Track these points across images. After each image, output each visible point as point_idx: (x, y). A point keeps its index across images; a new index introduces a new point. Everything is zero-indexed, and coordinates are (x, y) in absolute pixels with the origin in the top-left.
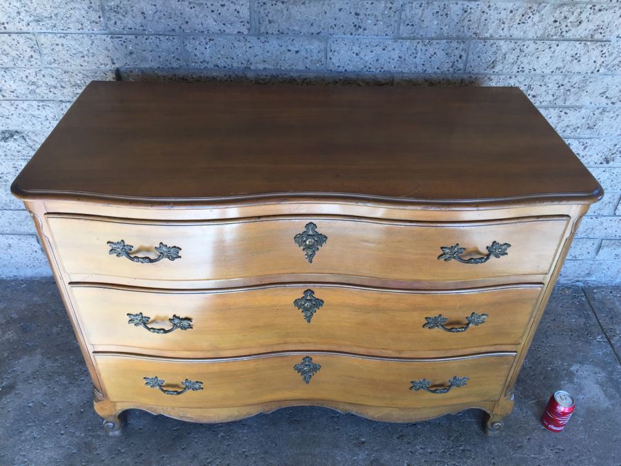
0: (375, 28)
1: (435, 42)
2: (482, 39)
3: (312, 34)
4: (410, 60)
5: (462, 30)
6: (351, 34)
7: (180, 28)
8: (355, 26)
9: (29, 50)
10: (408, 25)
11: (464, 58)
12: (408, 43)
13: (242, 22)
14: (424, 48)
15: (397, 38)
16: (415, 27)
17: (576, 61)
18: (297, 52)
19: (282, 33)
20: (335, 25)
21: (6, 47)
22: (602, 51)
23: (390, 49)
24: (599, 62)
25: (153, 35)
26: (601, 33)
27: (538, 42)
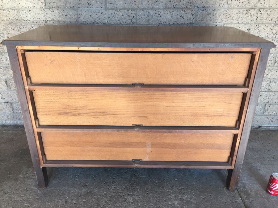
0: (96, 4)
1: (122, 10)
2: (141, 9)
3: (71, 7)
4: (114, 18)
5: (132, 6)
6: (87, 7)
7: (17, 6)
8: (88, 4)
10: (110, 3)
11: (135, 17)
12: (111, 11)
13: (42, 3)
14: (118, 13)
15: (106, 9)
16: (113, 4)
17: (182, 18)
18: (66, 15)
19: (59, 7)
20: (80, 4)
22: (192, 13)
23: (104, 14)
24: (192, 18)
25: (6, 9)
26: (190, 6)
27: (164, 10)
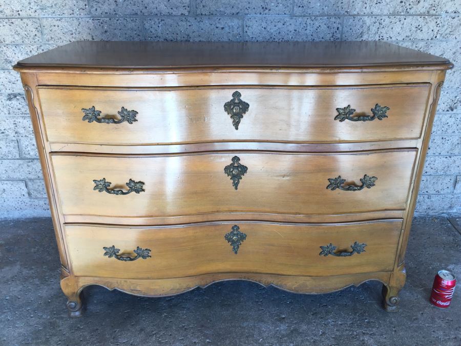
0: (277, 8)
1: (319, 18)
2: (352, 15)
3: (233, 14)
4: (303, 32)
5: (337, 10)
6: (260, 14)
7: (141, 12)
8: (263, 8)
9: (34, 30)
10: (299, 6)
11: (340, 29)
12: (300, 19)
13: (184, 6)
14: (312, 22)
15: (292, 16)
16: (305, 7)
17: (419, 31)
18: (223, 28)
19: (212, 14)
20: (249, 8)
21: (18, 29)
22: (436, 22)
23: (288, 24)
24: (436, 31)
25: (122, 17)
26: (434, 10)
27: (391, 17)
